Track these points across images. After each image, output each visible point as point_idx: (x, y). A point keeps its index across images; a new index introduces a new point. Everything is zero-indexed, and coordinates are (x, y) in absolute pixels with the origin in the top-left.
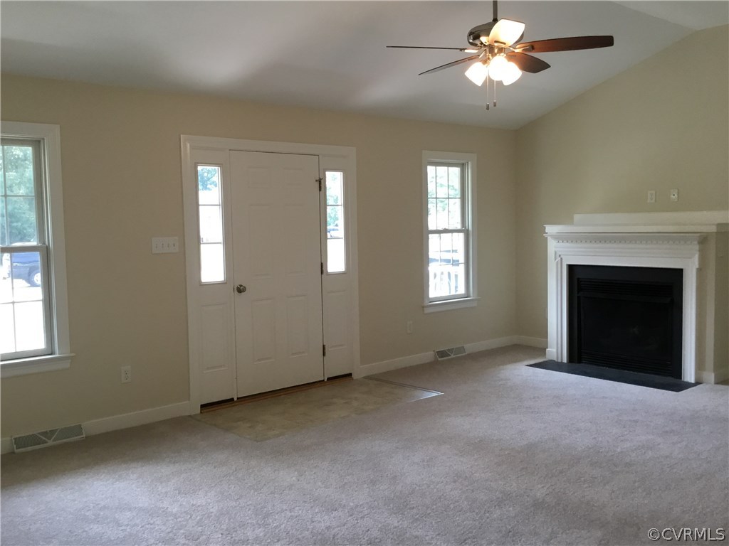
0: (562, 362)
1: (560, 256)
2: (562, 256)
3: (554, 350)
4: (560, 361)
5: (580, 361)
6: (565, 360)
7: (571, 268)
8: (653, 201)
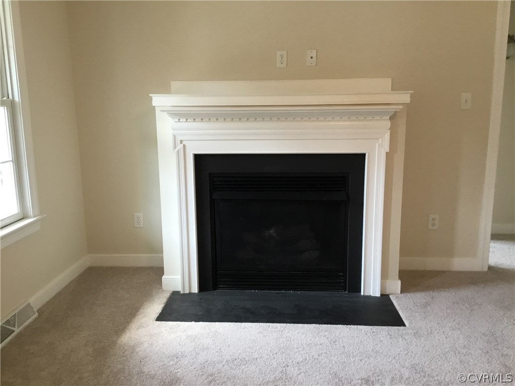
0: (190, 293)
1: (181, 142)
2: (184, 143)
3: (178, 277)
4: (187, 292)
5: (215, 288)
6: (195, 289)
7: (200, 160)
8: (284, 65)
